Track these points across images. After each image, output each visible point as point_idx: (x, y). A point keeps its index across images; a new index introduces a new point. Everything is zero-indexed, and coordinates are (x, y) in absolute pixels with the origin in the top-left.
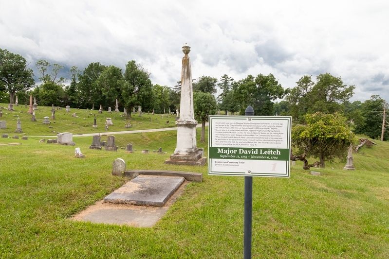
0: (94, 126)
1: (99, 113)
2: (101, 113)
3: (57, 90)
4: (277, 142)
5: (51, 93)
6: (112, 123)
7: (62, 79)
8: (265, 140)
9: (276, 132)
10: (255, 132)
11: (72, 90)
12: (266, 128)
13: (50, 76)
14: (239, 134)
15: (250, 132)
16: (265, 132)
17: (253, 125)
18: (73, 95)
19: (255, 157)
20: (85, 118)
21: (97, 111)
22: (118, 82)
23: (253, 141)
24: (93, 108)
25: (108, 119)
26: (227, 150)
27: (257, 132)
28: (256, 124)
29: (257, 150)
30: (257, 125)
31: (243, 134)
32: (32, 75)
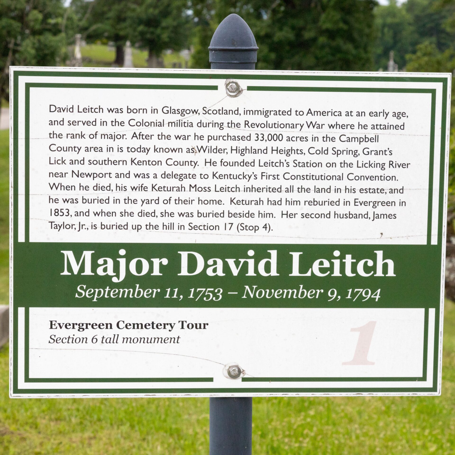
4: (380, 210)
8: (314, 203)
9: (373, 158)
10: (264, 158)
12: (320, 133)
14: (178, 170)
15: (238, 158)
16: (316, 159)
17: (252, 119)
19: (266, 293)
23: (253, 209)
26: (115, 256)
27: (276, 157)
28: (266, 113)
29: (274, 253)
30: (272, 119)
31: (197, 171)
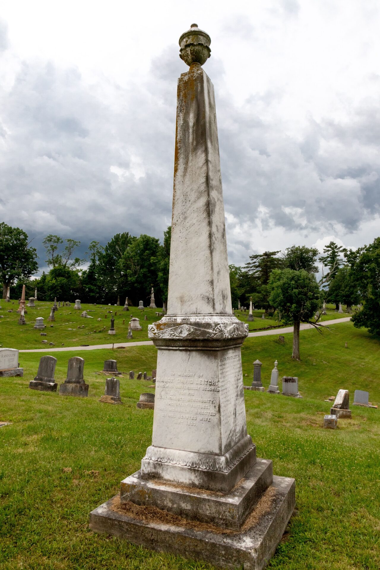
0: (110, 332)
1: (124, 310)
2: (128, 310)
3: (69, 277)
5: (61, 281)
6: (139, 327)
7: (77, 261)
11: (90, 276)
13: (61, 257)
18: (92, 284)
20: (99, 319)
21: (121, 308)
22: (153, 259)
24: (118, 303)
25: (134, 320)
32: (34, 256)
